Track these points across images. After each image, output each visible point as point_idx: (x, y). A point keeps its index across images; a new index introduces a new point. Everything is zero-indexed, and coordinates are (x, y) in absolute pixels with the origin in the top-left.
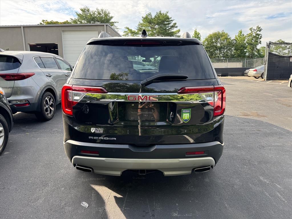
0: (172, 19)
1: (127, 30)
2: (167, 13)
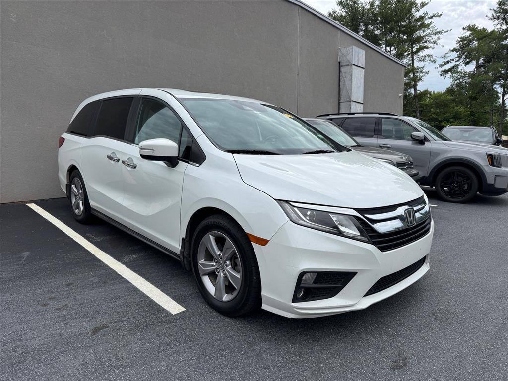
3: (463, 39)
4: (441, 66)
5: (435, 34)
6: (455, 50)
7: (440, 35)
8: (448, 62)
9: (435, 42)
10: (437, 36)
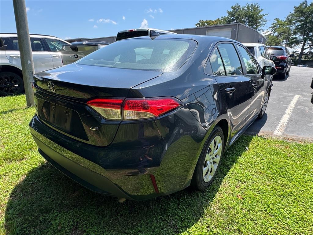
1: (276, 22)
3: (274, 24)
4: (265, 33)
5: (265, 21)
6: (271, 28)
7: (266, 22)
8: (268, 32)
9: (264, 25)
10: (265, 22)
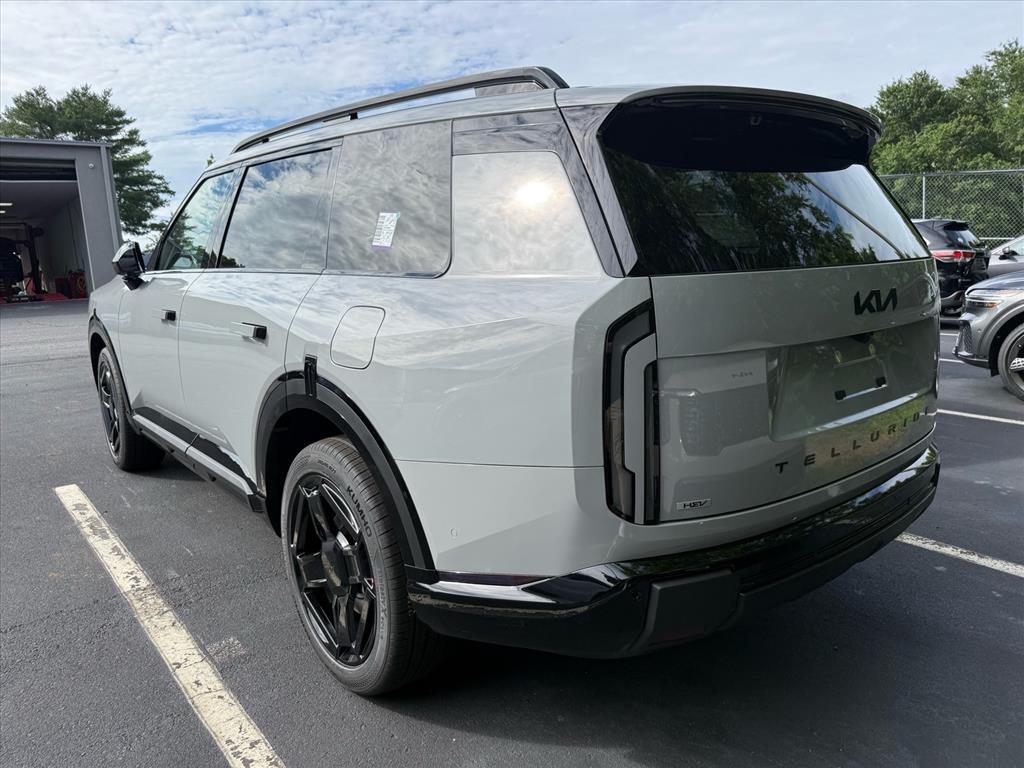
0: (126, 117)
2: (107, 93)
